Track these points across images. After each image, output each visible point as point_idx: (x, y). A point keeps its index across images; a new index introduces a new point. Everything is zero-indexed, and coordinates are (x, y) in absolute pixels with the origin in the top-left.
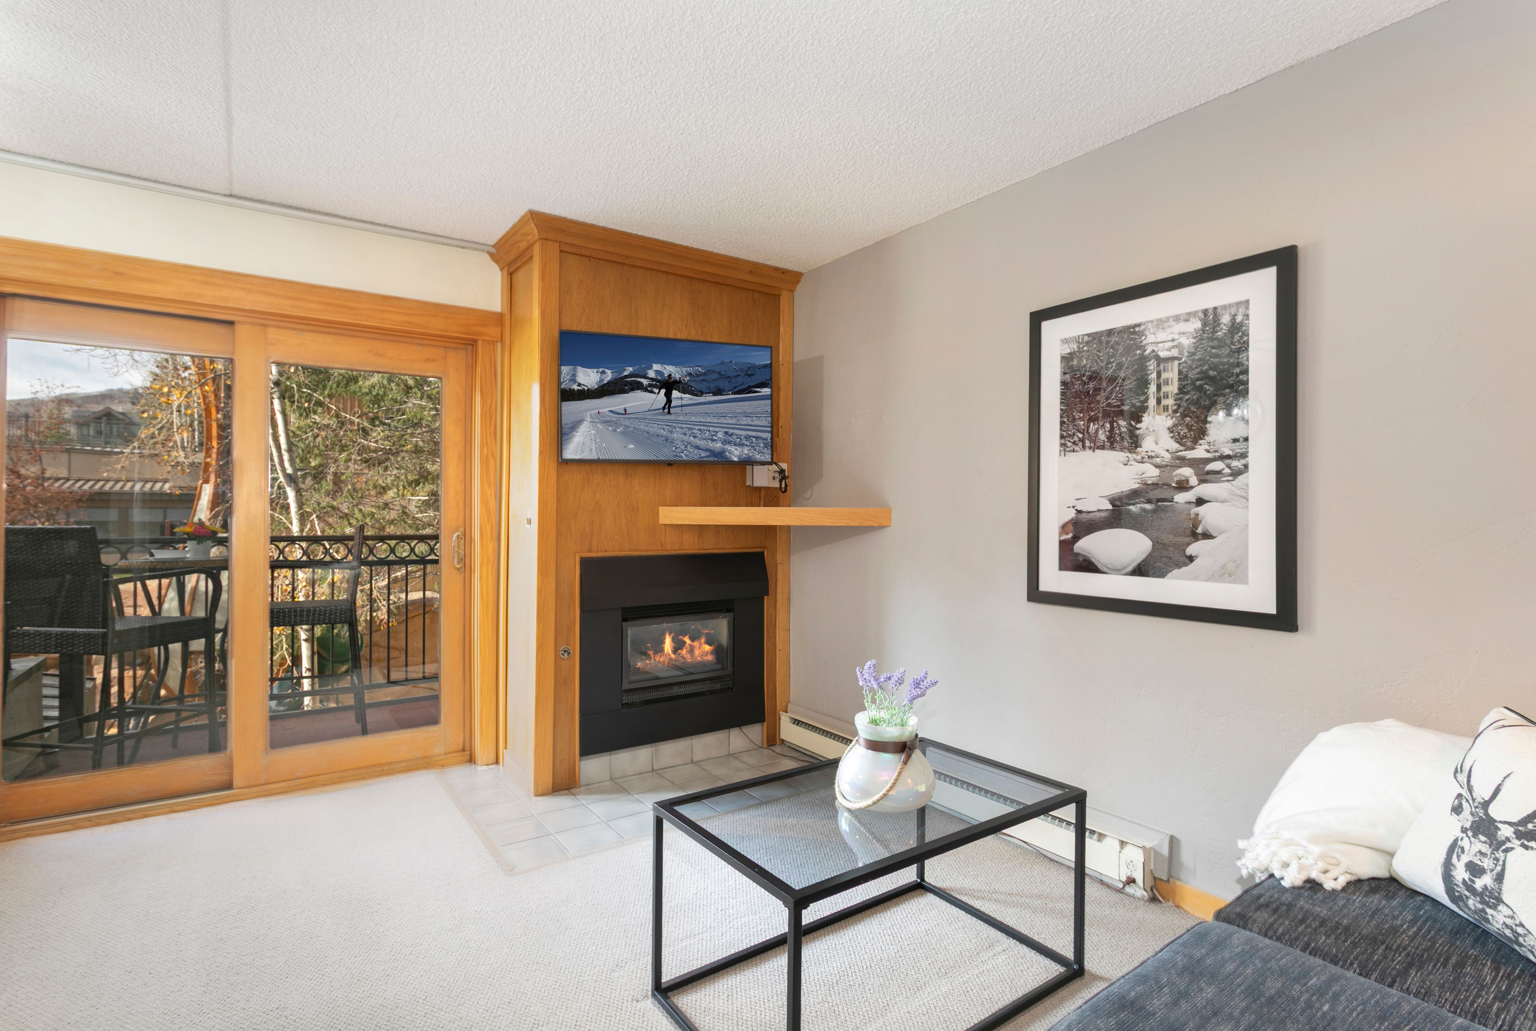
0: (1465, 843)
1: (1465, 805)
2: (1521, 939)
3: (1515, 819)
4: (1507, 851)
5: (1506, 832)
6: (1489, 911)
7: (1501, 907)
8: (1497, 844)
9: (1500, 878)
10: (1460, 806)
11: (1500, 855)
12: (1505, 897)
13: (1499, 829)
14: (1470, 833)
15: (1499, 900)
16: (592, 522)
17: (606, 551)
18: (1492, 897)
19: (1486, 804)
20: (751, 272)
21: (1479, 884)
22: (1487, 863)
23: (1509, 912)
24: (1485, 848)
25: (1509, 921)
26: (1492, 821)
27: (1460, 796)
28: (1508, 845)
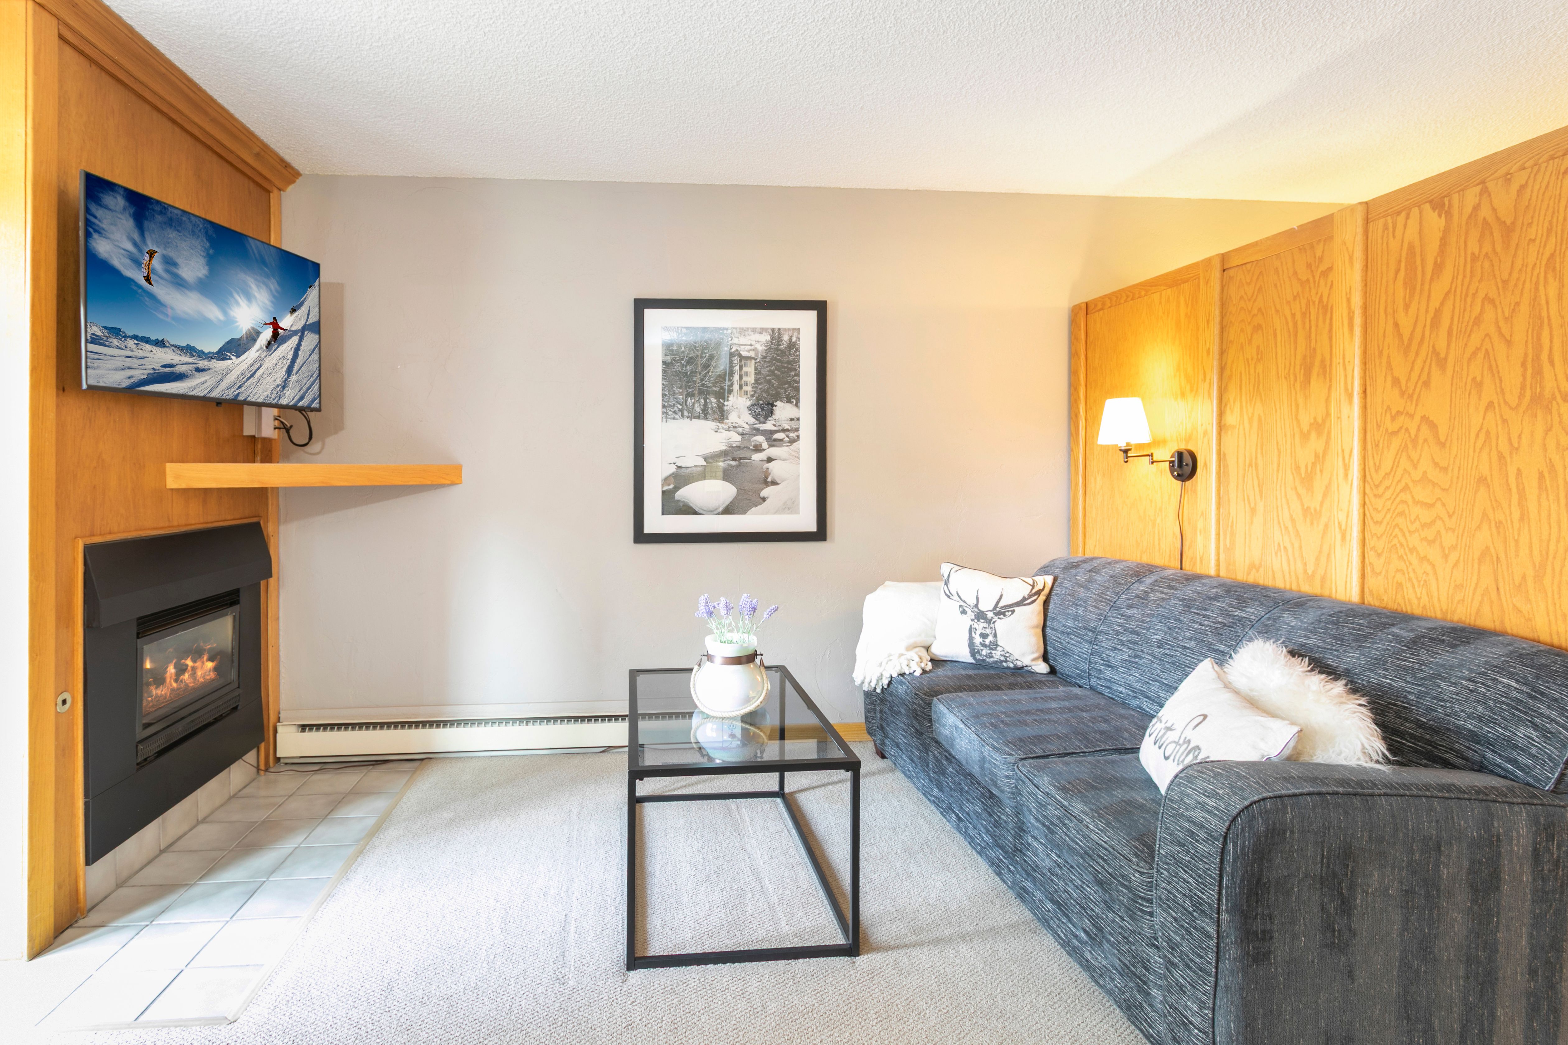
0: (976, 626)
1: (966, 609)
2: (1008, 659)
3: (991, 609)
4: (994, 623)
5: (990, 615)
6: (993, 652)
7: (999, 648)
8: (989, 621)
9: (995, 636)
10: (964, 610)
11: (992, 625)
12: (999, 643)
13: (986, 615)
14: (976, 621)
15: (997, 645)
16: (95, 487)
17: (110, 533)
18: (994, 645)
19: (976, 606)
20: (257, 155)
21: (987, 642)
22: (988, 631)
23: (1002, 649)
24: (985, 625)
25: (1003, 653)
26: (982, 612)
27: (961, 606)
28: (994, 620)
